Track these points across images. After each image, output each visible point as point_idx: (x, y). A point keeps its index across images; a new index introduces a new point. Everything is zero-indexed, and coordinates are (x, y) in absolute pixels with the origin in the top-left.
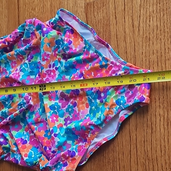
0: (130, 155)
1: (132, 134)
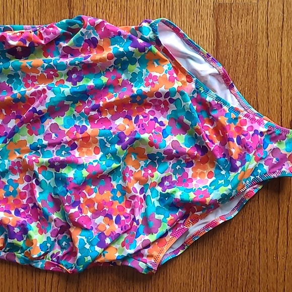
0: (277, 234)
1: (282, 206)
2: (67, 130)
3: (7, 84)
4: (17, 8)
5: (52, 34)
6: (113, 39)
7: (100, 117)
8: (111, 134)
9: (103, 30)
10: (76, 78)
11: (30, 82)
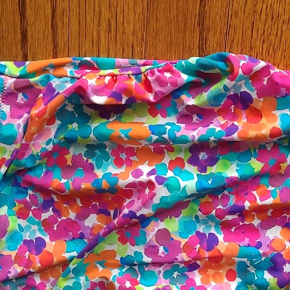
2: (183, 242)
3: (85, 159)
4: (104, 24)
5: (169, 85)
6: (283, 99)
7: (241, 224)
8: (260, 256)
9: (265, 83)
10: (206, 161)
11: (123, 156)
